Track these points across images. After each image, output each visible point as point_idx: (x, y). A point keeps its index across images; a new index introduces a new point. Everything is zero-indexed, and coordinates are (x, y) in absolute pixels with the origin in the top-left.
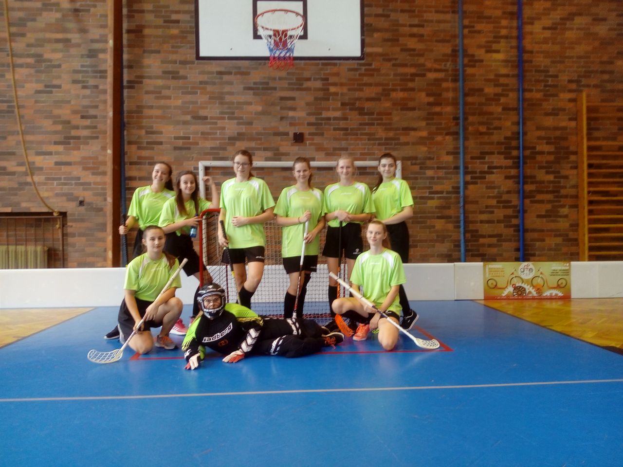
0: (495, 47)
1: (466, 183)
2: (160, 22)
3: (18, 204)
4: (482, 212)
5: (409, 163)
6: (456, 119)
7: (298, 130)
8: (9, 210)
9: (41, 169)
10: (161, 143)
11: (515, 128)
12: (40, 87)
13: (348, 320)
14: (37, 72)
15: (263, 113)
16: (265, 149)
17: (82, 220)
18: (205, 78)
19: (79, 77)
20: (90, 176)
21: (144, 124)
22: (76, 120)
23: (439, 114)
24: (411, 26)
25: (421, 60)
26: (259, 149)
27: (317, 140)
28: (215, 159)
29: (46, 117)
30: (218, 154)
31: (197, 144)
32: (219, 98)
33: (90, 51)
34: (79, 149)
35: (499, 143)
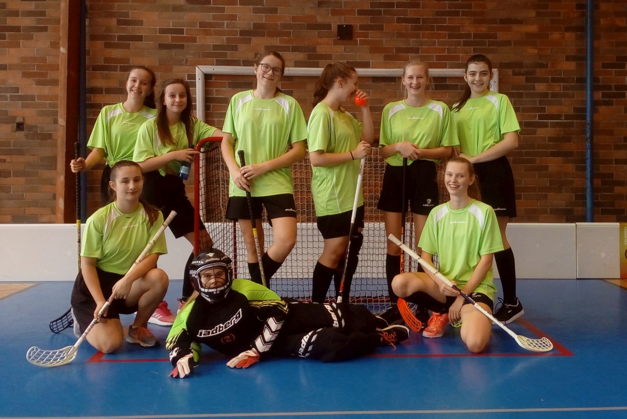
5: (510, 72)
6: (581, 7)
7: (343, 21)
10: (140, 38)
13: (416, 307)
16: (295, 49)
17: (20, 152)
20: (34, 86)
21: (115, 10)
27: (373, 36)
28: (220, 63)
30: (225, 55)
31: (194, 40)
34: (17, 45)
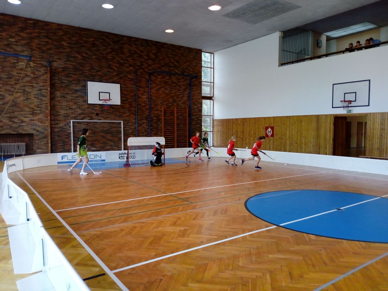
0: (144, 94)
1: (138, 126)
2: (60, 82)
3: (18, 131)
4: (141, 133)
6: (135, 111)
7: (97, 112)
8: (16, 133)
9: (25, 121)
10: (60, 115)
11: (148, 114)
12: (25, 98)
14: (24, 94)
15: (88, 108)
16: (88, 117)
17: (38, 136)
18: (72, 98)
19: (37, 96)
22: (36, 108)
23: (131, 110)
24: (125, 88)
25: (127, 96)
26: (87, 117)
27: (102, 115)
28: (75, 119)
29: (27, 107)
31: (70, 115)
32: (76, 103)
33: (40, 89)
34: (37, 116)
35: (145, 117)
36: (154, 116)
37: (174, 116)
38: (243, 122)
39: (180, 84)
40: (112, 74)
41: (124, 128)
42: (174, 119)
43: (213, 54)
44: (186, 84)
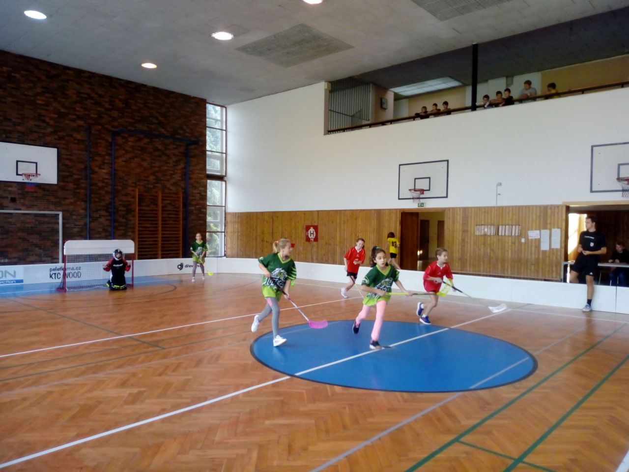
0: (102, 167)
1: (90, 222)
4: (96, 234)
7: (13, 196)
11: (110, 200)
23: (79, 193)
24: (67, 155)
25: (71, 170)
27: (22, 201)
35: (104, 206)
36: (120, 205)
37: (157, 205)
38: (272, 217)
39: (168, 152)
40: (43, 131)
41: (64, 224)
42: (156, 210)
43: (226, 108)
44: (180, 152)
